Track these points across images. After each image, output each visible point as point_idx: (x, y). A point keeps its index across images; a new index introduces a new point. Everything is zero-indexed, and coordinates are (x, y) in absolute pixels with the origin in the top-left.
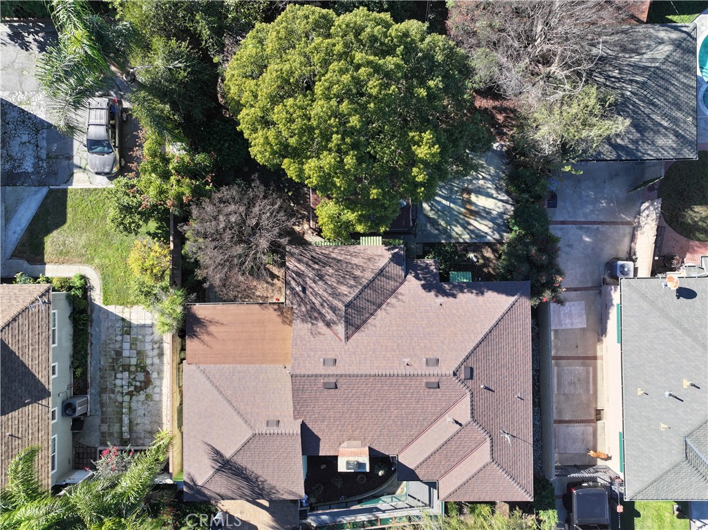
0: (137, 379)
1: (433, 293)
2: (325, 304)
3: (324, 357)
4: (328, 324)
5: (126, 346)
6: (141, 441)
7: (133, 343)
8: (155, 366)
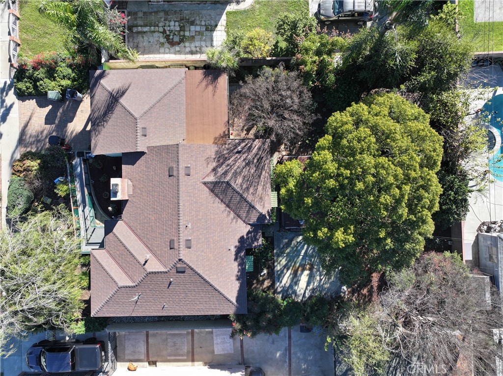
0: (175, 36)
1: (237, 244)
2: (228, 167)
3: (192, 167)
4: (214, 170)
5: (198, 28)
6: (131, 40)
7: (200, 33)
8: (184, 49)
